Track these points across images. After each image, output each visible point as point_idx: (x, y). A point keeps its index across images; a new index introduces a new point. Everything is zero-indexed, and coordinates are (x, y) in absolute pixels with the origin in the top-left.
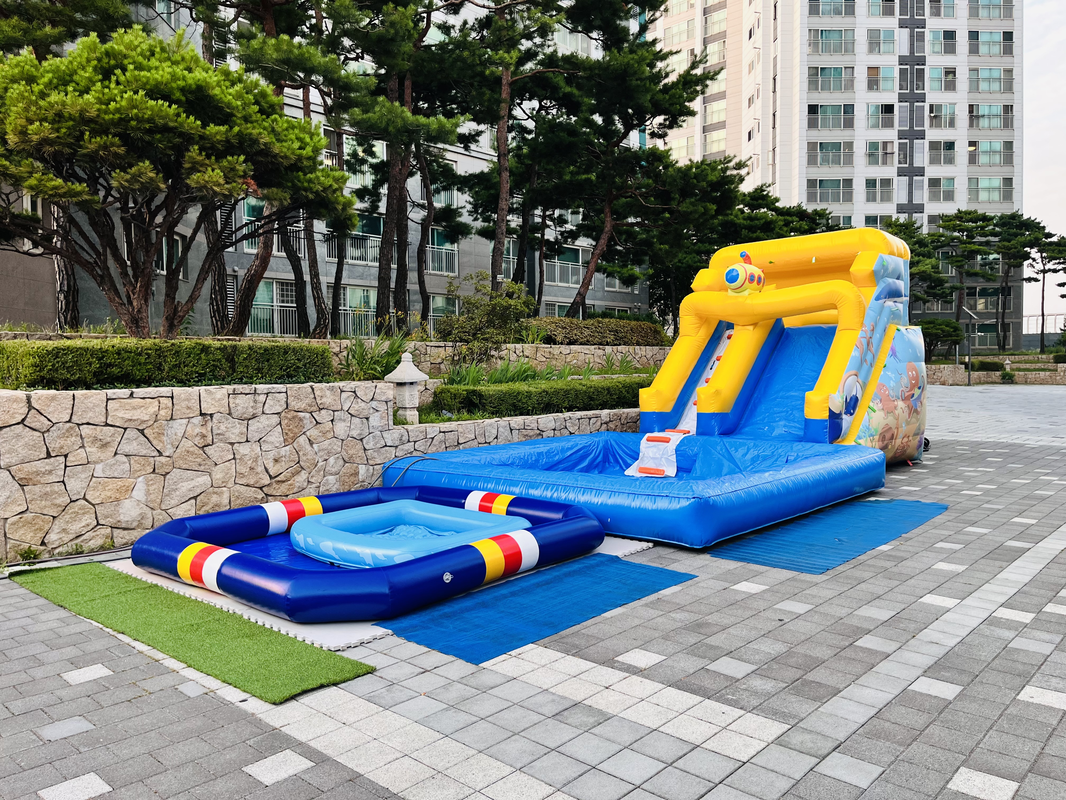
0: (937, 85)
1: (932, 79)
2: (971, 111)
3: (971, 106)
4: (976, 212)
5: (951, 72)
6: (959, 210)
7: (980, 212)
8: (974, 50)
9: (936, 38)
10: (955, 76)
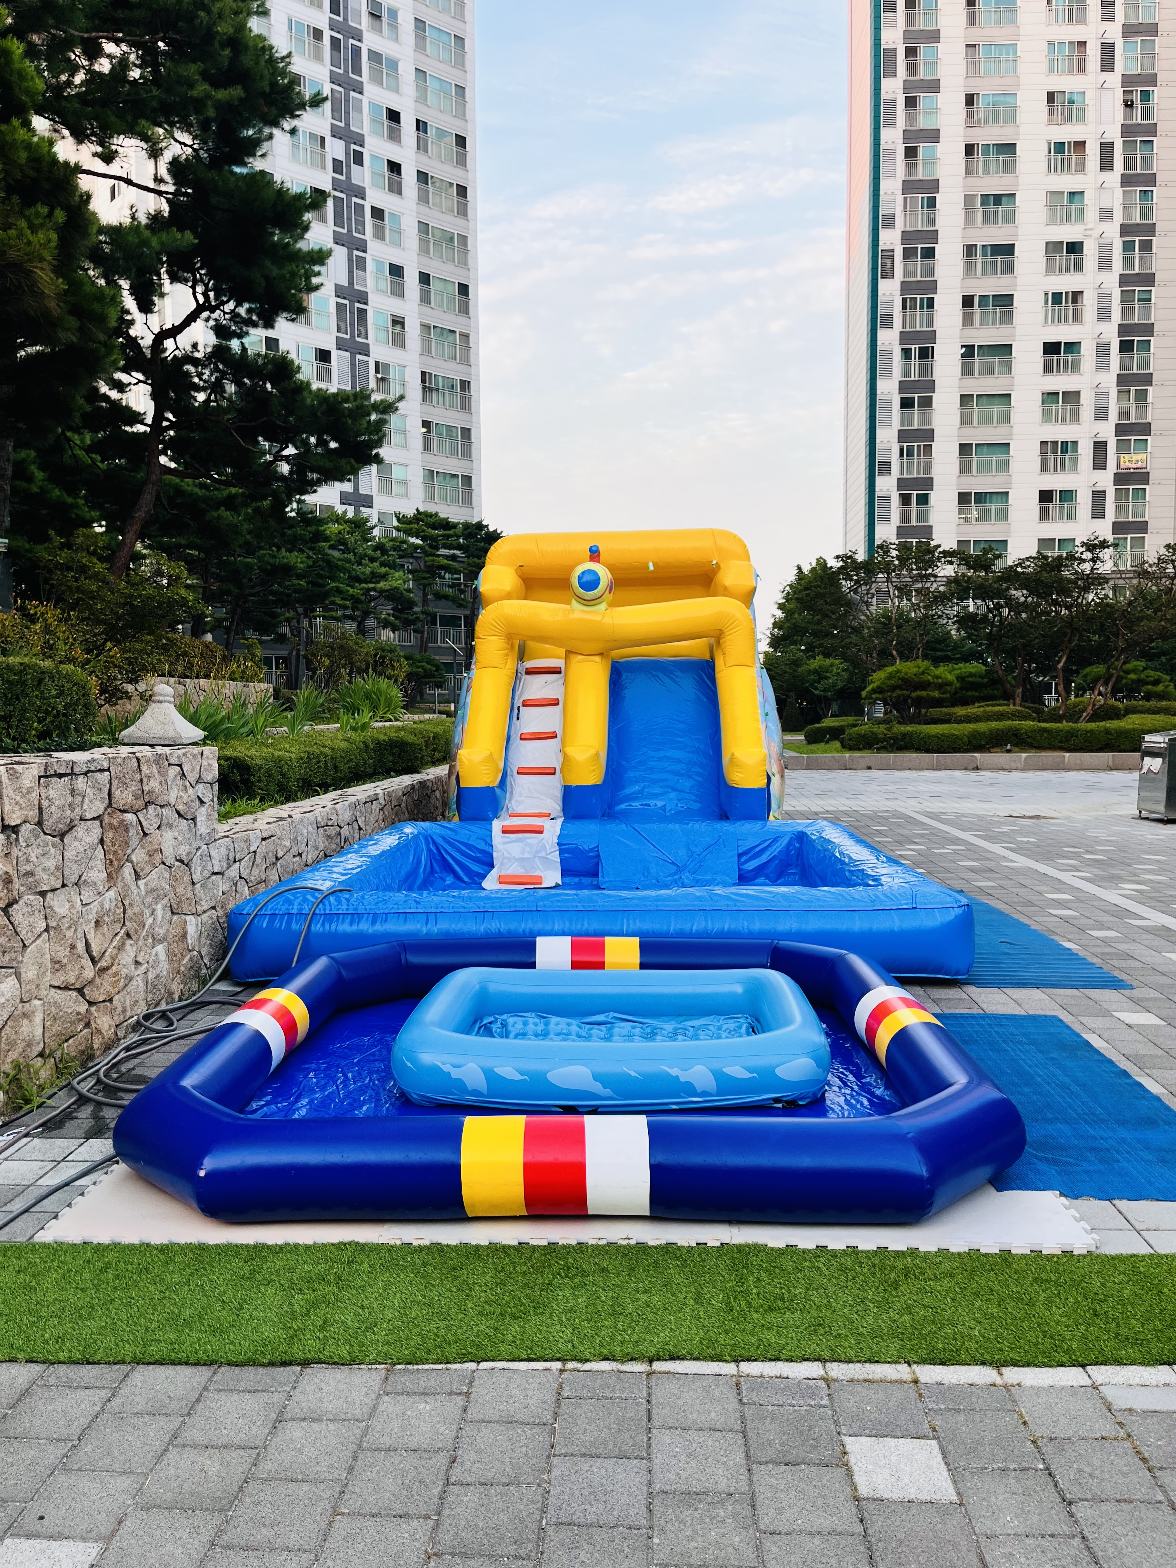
0: (382, 335)
1: (377, 327)
2: (423, 381)
3: (423, 374)
4: (436, 514)
5: (398, 322)
6: (417, 510)
7: (442, 515)
8: (425, 298)
9: (379, 270)
10: (403, 328)
